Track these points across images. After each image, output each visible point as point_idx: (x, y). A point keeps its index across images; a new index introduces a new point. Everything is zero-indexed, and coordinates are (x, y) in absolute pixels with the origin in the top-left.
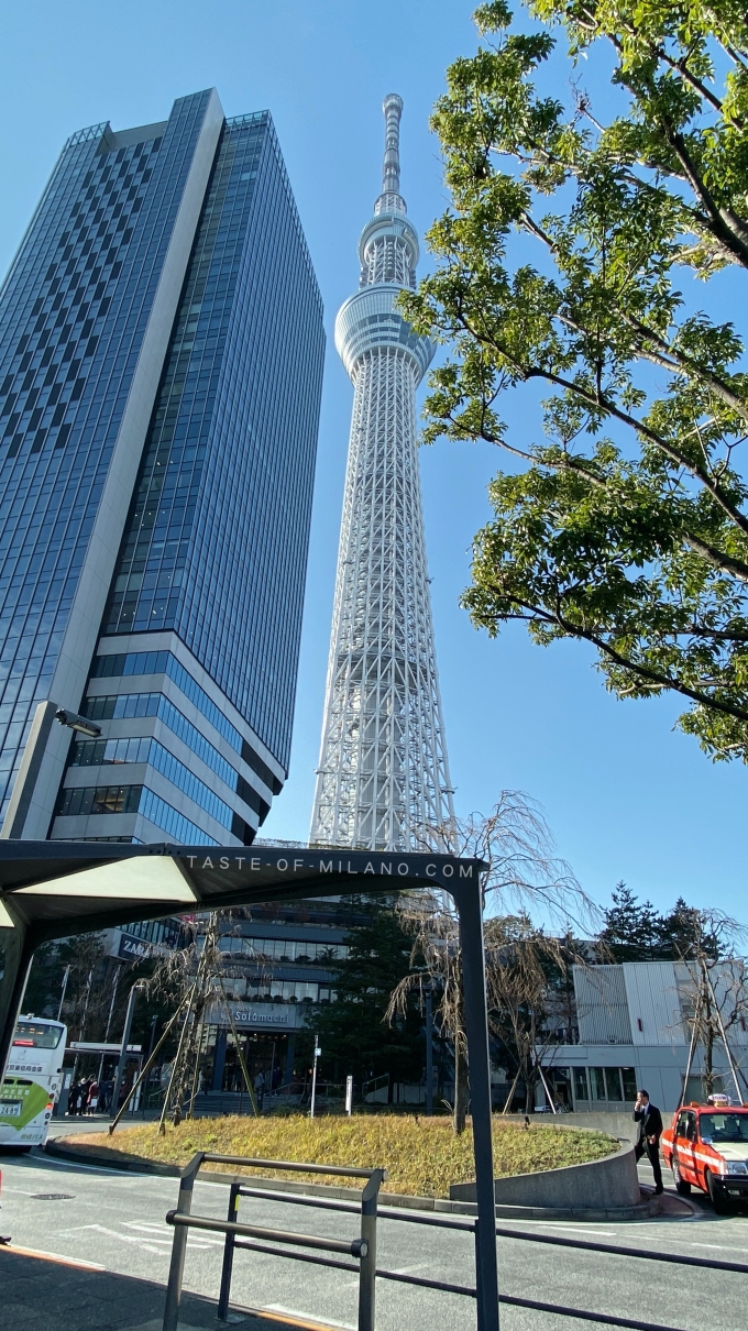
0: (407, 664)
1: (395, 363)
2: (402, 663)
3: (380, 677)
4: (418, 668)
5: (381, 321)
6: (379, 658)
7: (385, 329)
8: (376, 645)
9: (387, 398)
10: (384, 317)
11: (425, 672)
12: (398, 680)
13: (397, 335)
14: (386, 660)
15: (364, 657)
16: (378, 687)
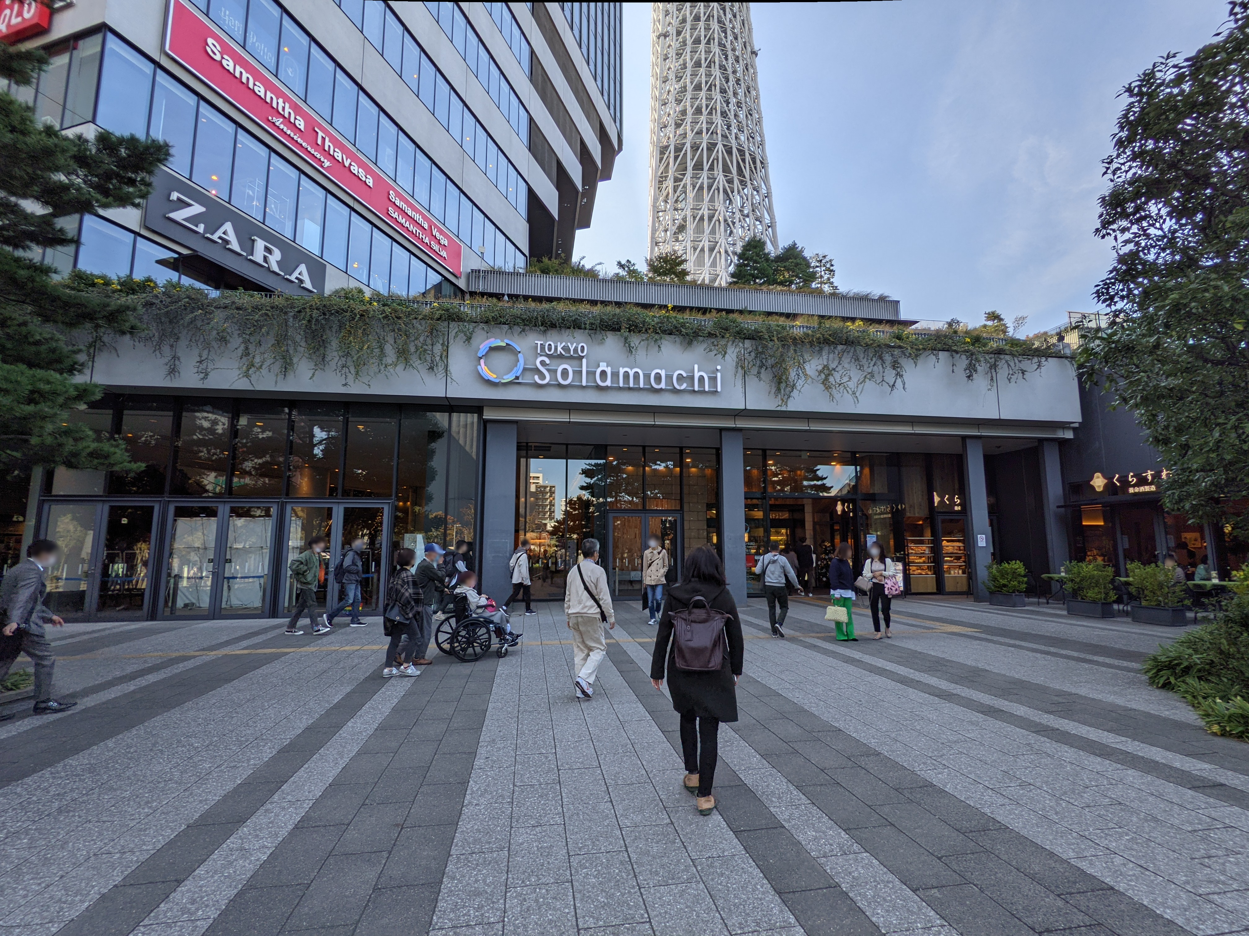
0: (734, 150)
2: (729, 152)
3: (706, 167)
4: (747, 155)
6: (704, 145)
8: (699, 133)
11: (755, 160)
12: (726, 170)
14: (711, 147)
15: (688, 145)
16: (706, 178)
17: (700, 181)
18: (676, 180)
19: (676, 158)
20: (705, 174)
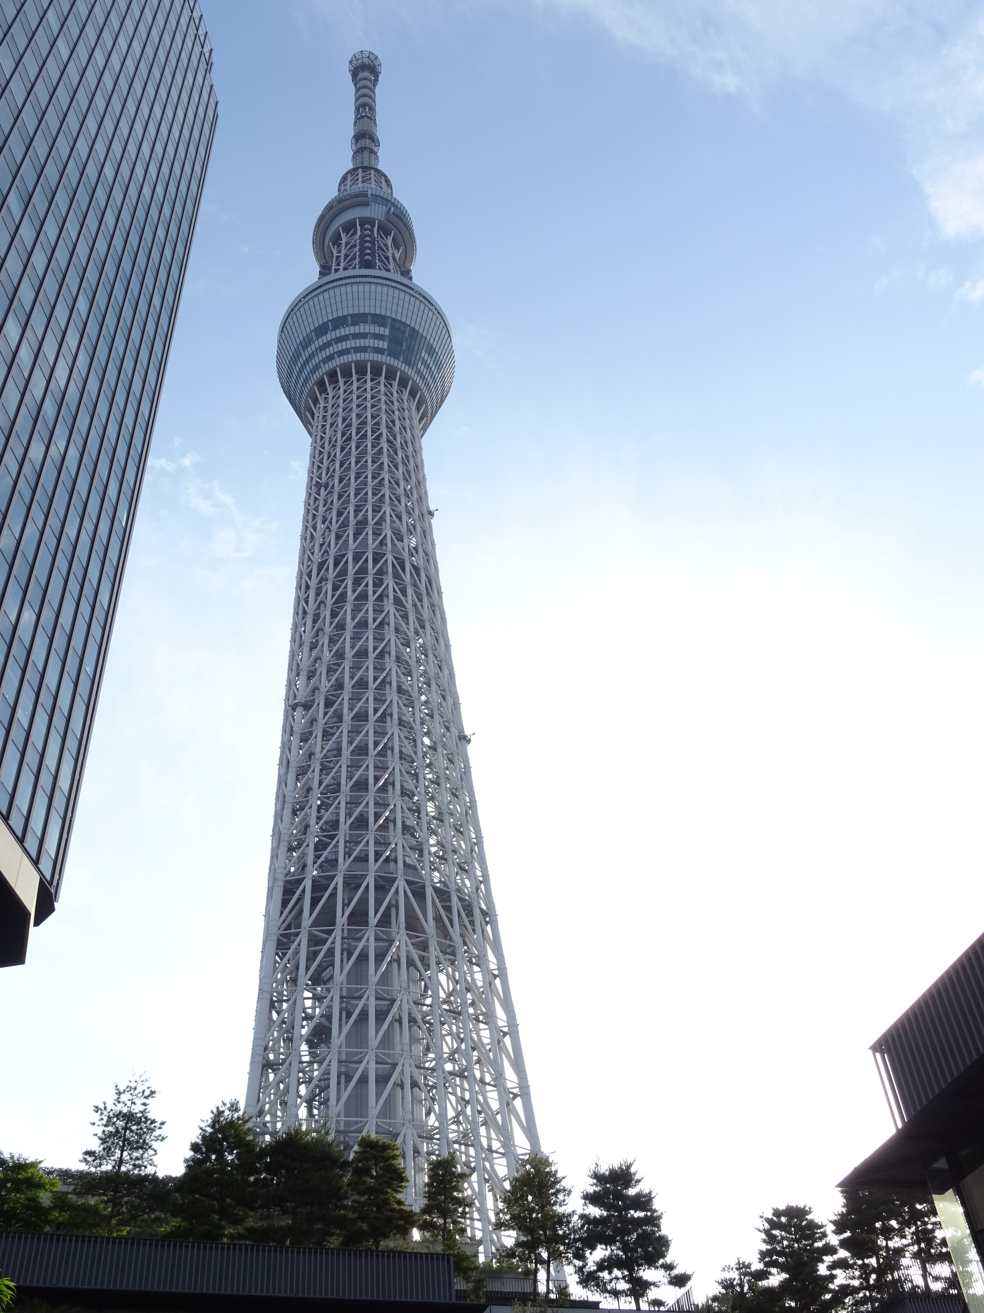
0: (429, 891)
1: (382, 388)
2: (419, 893)
3: (373, 920)
4: (455, 900)
5: (354, 324)
6: (370, 881)
7: (364, 336)
8: (363, 859)
9: (370, 438)
10: (358, 319)
11: (468, 909)
12: (413, 925)
13: (384, 345)
14: (384, 885)
15: (339, 880)
16: (372, 939)
17: (361, 945)
18: (315, 941)
19: (314, 902)
20: (370, 933)
